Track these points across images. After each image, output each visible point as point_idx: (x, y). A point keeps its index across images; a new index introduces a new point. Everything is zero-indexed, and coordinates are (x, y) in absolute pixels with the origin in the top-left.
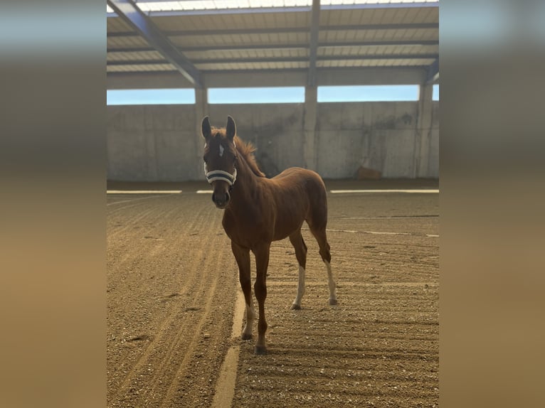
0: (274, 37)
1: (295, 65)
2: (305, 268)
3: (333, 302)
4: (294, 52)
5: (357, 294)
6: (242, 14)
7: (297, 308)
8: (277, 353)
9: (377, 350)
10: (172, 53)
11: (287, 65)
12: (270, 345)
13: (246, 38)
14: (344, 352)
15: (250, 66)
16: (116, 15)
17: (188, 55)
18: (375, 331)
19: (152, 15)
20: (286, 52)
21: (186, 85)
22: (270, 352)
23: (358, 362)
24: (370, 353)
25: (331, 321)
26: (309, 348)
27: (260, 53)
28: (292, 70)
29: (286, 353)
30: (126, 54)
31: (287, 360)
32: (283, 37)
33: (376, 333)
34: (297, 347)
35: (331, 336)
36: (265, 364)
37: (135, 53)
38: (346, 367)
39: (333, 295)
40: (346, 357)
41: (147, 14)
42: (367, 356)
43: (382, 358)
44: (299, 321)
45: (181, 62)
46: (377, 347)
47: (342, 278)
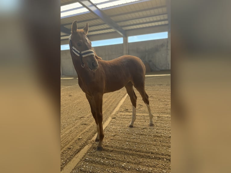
0: (152, 12)
1: (163, 23)
2: (136, 107)
3: (152, 125)
4: (162, 17)
5: (167, 121)
6: (137, 3)
7: (131, 126)
8: (107, 151)
9: (163, 155)
10: (113, 24)
11: (160, 23)
12: (106, 146)
13: (141, 14)
14: (143, 154)
15: (144, 26)
16: (90, 12)
17: (119, 24)
18: (167, 143)
19: (103, 9)
20: (158, 18)
21: (119, 36)
22: (104, 150)
23: (148, 161)
24: (158, 156)
25: (145, 135)
26: (125, 149)
27: (148, 20)
28: (162, 25)
29: (112, 151)
30: (97, 27)
31: (109, 156)
32: (156, 11)
33: (167, 144)
34: (119, 148)
35: (141, 143)
36: (97, 156)
37: (100, 26)
38: (140, 163)
39: (151, 121)
40: (143, 157)
41: (101, 9)
42: (155, 158)
43: (164, 160)
44: (128, 134)
45: (117, 27)
46: (163, 153)
47: (163, 113)
